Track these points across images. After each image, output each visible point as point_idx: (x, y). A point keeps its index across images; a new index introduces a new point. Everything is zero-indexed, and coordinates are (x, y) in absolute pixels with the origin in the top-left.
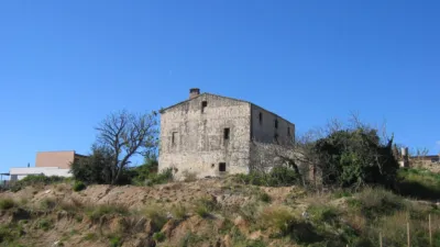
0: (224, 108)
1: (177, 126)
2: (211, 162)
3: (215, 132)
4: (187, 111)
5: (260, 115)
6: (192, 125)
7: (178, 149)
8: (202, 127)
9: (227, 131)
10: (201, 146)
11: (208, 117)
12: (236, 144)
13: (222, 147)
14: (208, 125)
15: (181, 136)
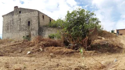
0: (28, 13)
1: (9, 22)
2: (23, 35)
3: (24, 23)
4: (13, 15)
5: (43, 16)
6: (15, 20)
7: (9, 31)
8: (19, 22)
9: (29, 22)
10: (19, 29)
11: (21, 17)
12: (33, 27)
13: (27, 29)
14: (21, 20)
15: (11, 26)
